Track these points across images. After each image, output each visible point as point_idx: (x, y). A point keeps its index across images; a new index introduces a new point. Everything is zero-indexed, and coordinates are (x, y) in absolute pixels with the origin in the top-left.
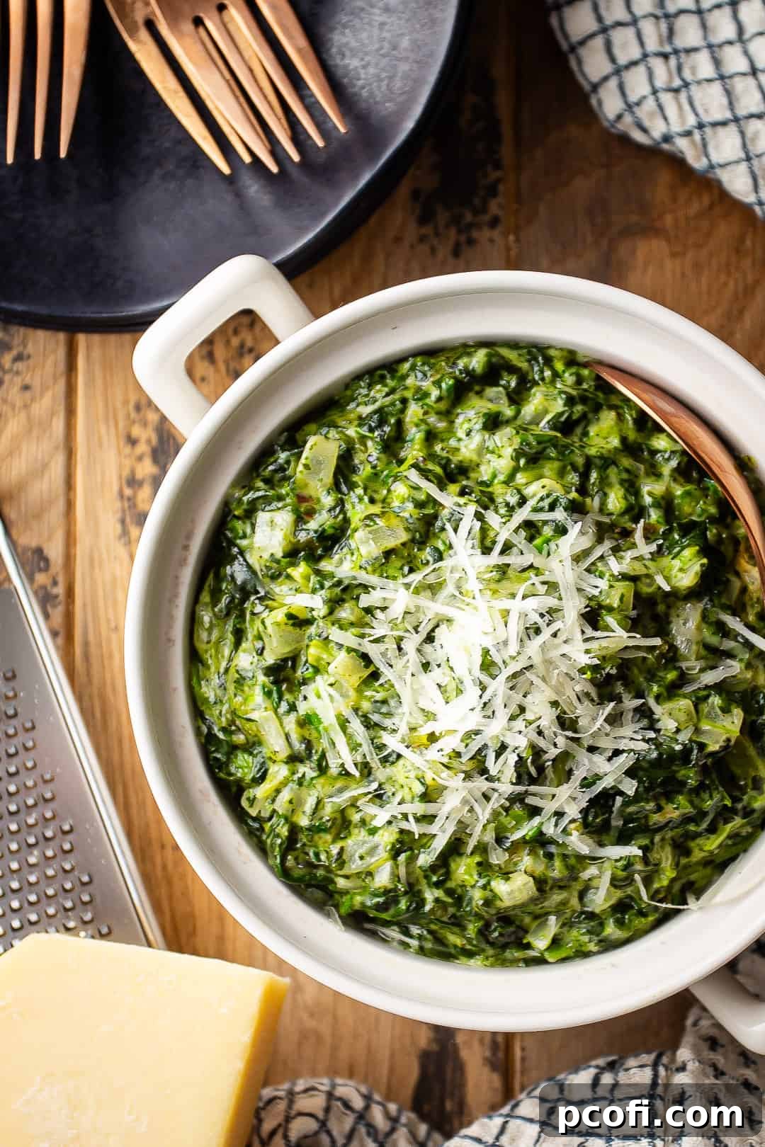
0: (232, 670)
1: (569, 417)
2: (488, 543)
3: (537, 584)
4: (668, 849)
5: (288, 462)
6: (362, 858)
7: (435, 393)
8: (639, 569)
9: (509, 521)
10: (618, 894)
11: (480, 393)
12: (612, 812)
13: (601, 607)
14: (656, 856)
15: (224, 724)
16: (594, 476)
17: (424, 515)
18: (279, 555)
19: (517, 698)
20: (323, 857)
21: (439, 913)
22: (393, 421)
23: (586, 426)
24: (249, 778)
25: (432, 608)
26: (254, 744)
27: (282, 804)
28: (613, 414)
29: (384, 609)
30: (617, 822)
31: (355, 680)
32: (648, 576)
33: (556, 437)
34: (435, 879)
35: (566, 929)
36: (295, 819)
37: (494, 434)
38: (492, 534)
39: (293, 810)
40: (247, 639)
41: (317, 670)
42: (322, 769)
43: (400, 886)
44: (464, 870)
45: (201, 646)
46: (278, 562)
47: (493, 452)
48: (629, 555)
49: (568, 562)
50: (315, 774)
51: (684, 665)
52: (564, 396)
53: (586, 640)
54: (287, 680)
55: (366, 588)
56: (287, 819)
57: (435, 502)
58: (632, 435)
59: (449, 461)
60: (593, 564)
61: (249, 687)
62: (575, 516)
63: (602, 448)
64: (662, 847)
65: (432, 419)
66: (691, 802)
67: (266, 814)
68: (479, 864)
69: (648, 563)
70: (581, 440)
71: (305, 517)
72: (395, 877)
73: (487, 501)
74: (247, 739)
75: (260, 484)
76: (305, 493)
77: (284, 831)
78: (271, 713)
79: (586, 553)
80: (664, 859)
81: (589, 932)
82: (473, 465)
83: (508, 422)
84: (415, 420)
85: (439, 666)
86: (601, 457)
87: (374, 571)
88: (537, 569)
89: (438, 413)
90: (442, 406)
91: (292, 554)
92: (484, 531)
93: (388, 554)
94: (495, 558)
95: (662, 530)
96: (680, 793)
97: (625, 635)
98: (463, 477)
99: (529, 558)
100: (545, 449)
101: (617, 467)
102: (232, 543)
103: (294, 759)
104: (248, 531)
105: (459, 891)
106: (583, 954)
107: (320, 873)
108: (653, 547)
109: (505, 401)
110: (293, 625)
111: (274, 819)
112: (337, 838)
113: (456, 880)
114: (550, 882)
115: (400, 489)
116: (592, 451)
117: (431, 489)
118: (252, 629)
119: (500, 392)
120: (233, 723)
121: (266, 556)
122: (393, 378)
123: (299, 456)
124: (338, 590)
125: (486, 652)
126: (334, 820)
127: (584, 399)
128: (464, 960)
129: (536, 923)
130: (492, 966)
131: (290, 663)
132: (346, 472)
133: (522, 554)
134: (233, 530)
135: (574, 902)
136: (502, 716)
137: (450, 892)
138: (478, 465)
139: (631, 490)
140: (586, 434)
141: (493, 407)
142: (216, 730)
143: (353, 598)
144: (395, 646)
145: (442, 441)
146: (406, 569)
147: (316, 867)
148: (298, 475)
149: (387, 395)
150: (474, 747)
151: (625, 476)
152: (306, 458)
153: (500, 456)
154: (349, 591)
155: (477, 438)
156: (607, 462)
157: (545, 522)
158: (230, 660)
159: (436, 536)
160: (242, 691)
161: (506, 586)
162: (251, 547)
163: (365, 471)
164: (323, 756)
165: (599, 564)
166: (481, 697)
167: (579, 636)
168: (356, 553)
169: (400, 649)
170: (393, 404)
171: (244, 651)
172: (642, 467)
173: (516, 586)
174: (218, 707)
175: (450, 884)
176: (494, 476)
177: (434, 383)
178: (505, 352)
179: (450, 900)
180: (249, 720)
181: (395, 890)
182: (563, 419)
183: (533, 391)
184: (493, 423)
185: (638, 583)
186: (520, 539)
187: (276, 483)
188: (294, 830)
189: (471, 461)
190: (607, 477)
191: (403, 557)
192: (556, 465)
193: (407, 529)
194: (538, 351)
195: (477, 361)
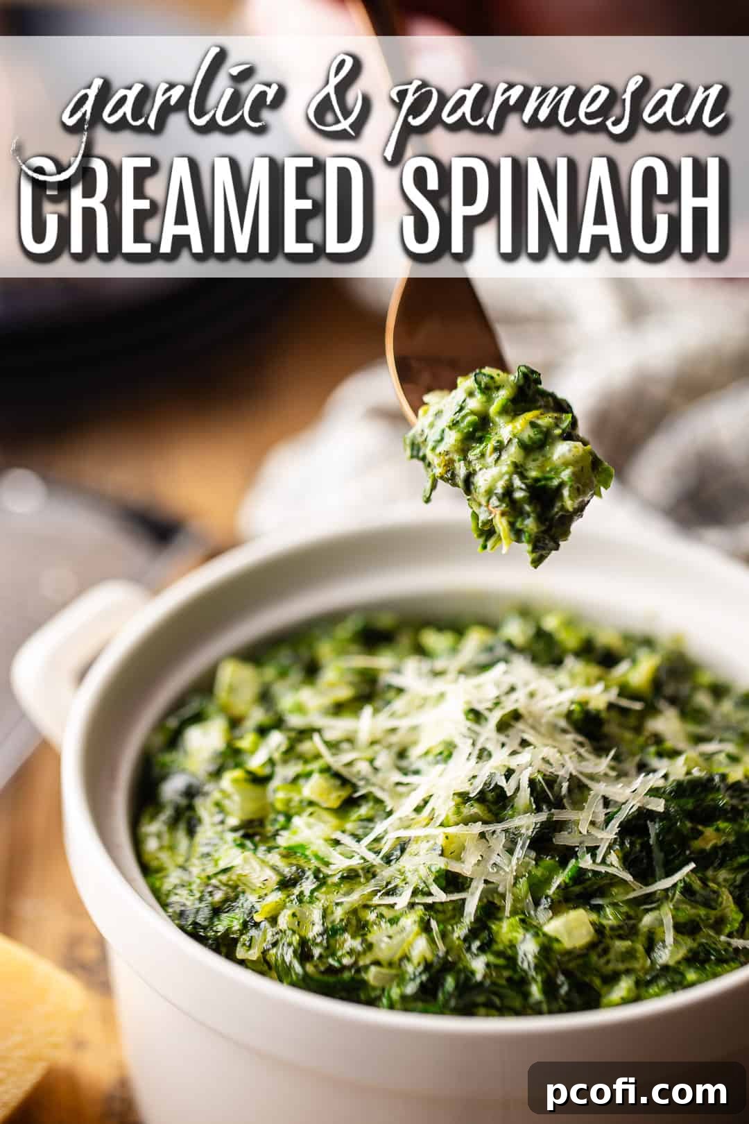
21: (494, 978)
27: (285, 921)
34: (477, 945)
36: (303, 930)
39: (299, 923)
41: (288, 817)
42: (321, 880)
44: (507, 929)
50: (313, 888)
54: (259, 834)
56: (295, 930)
68: (521, 921)
77: (294, 941)
103: (286, 884)
105: (509, 950)
107: (347, 975)
110: (253, 783)
112: (356, 935)
113: (502, 942)
126: (348, 920)
137: (499, 954)
164: (318, 871)
175: (496, 947)
179: (502, 963)
180: (226, 871)
188: (305, 940)
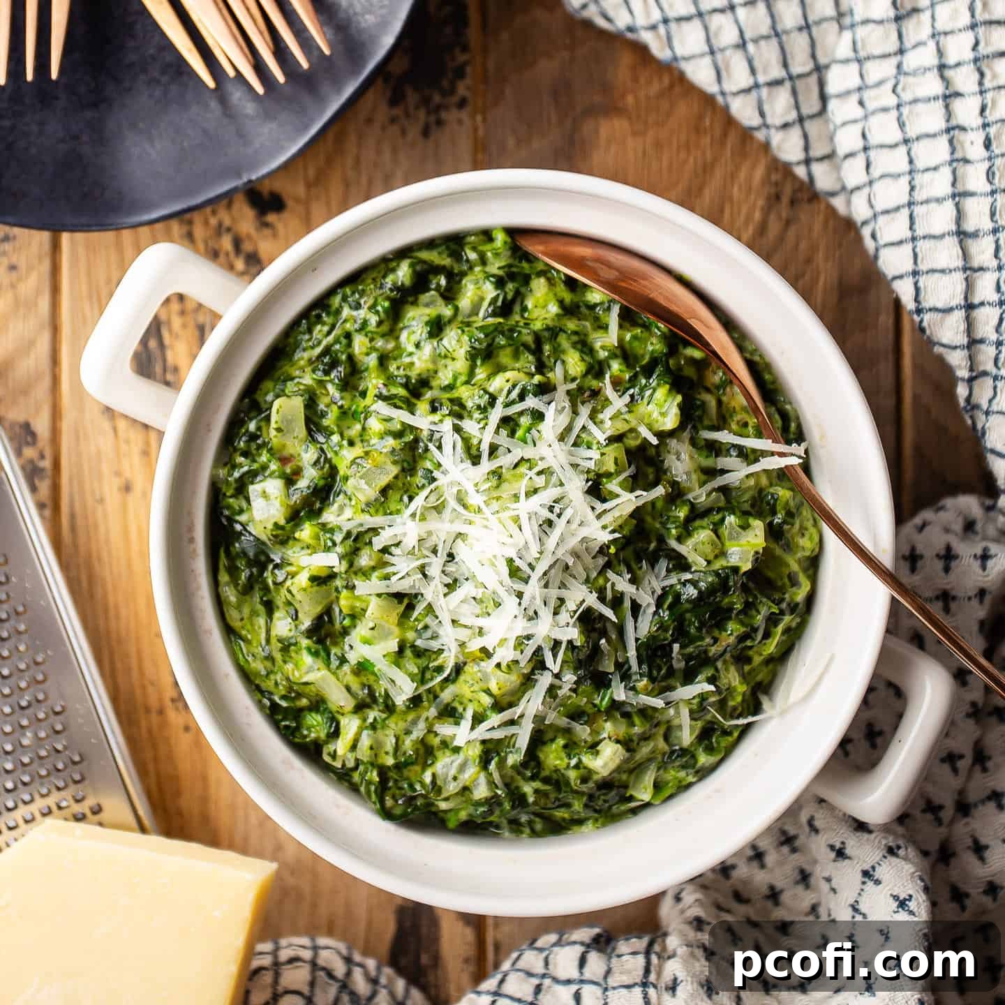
0: (274, 641)
1: (505, 298)
2: (474, 452)
3: (535, 477)
4: (732, 669)
5: (259, 428)
6: (455, 778)
7: (373, 319)
8: (622, 427)
9: (486, 424)
10: (699, 724)
11: (415, 303)
12: (672, 658)
13: (599, 476)
14: (725, 681)
15: (283, 693)
16: (547, 348)
17: (406, 443)
18: (282, 522)
19: (554, 593)
20: (418, 787)
21: (543, 801)
22: (344, 357)
23: (522, 302)
24: (323, 735)
25: (442, 528)
26: (317, 702)
27: (364, 752)
28: (542, 280)
29: (397, 545)
30: (679, 664)
31: (394, 618)
32: (632, 430)
33: (500, 323)
34: (529, 774)
35: (661, 772)
36: (380, 761)
37: (441, 339)
38: (475, 442)
39: (376, 755)
40: (278, 608)
41: (353, 617)
42: (390, 708)
43: (499, 792)
44: (554, 756)
45: (236, 624)
46: (282, 528)
47: (446, 357)
48: (606, 415)
49: (556, 445)
50: (384, 716)
51: (690, 496)
52: (491, 279)
53: (599, 517)
54: (328, 635)
55: (375, 531)
56: (372, 764)
57: (412, 429)
58: (568, 297)
59: (408, 377)
60: (578, 436)
61: (297, 653)
62: (546, 398)
63: (545, 319)
64: (727, 670)
65: (379, 343)
66: (742, 623)
67: (350, 764)
68: (565, 746)
69: (627, 417)
70: (522, 316)
71: (295, 477)
72: (491, 784)
73: (459, 410)
74: (310, 701)
75: (240, 460)
76: (286, 453)
77: (374, 776)
78: (324, 672)
79: (569, 429)
80: (732, 680)
81: (683, 767)
82: (432, 373)
83: (450, 321)
84: (364, 350)
85: (467, 579)
86: (548, 329)
87: (377, 511)
88: (529, 460)
89: (383, 336)
90: (385, 328)
91: (294, 517)
92: (466, 441)
93: (384, 491)
94: (486, 465)
95: (627, 377)
96: (730, 618)
97: (632, 496)
98: (426, 389)
99: (518, 453)
100: (493, 340)
101: (565, 332)
102: (231, 520)
103: (360, 708)
104: (244, 505)
105: (555, 776)
106: (684, 787)
107: (419, 802)
108: (627, 398)
109: (440, 301)
110: (318, 585)
111: (361, 768)
112: (425, 766)
113: (548, 768)
114: (635, 738)
115: (375, 425)
116: (538, 326)
117: (402, 416)
118: (280, 598)
119: (433, 296)
120: (290, 689)
121: (270, 526)
122: (328, 314)
123: (268, 419)
124: (350, 542)
125: (510, 561)
126: (416, 751)
127: (512, 276)
128: (575, 828)
129: (633, 777)
130: (604, 825)
131: (326, 618)
132: (315, 419)
133: (510, 451)
134: (229, 507)
135: (661, 744)
136: (546, 615)
137: (546, 780)
138: (436, 372)
139: (585, 349)
140: (524, 309)
141: (431, 312)
142: (276, 699)
143: (366, 544)
144: (421, 576)
145: (395, 359)
146: (406, 499)
147: (414, 798)
148: (275, 441)
149: (329, 333)
150: (529, 651)
151: (575, 338)
152: (276, 422)
153: (453, 359)
154: (361, 538)
155: (428, 348)
156: (554, 332)
157: (521, 413)
158: (268, 631)
159: (422, 457)
160: (291, 657)
161: (507, 490)
162: (251, 520)
163: (333, 413)
164: (387, 695)
165: (583, 435)
166: (520, 604)
167: (591, 516)
168: (353, 498)
169: (425, 576)
170: (337, 341)
171: (279, 619)
172: (587, 324)
173: (516, 485)
174: (272, 677)
175: (544, 773)
176: (455, 378)
177: (370, 308)
178: (424, 255)
179: (547, 788)
180: (306, 684)
181: (496, 796)
182: (499, 303)
183: (464, 282)
184: (437, 328)
185: (625, 440)
186: (503, 439)
187: (254, 452)
188: (383, 771)
189: (428, 370)
190: (559, 345)
191: (399, 489)
192: (509, 350)
193: (395, 463)
194: (454, 242)
195: (403, 273)
